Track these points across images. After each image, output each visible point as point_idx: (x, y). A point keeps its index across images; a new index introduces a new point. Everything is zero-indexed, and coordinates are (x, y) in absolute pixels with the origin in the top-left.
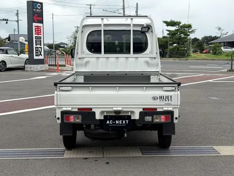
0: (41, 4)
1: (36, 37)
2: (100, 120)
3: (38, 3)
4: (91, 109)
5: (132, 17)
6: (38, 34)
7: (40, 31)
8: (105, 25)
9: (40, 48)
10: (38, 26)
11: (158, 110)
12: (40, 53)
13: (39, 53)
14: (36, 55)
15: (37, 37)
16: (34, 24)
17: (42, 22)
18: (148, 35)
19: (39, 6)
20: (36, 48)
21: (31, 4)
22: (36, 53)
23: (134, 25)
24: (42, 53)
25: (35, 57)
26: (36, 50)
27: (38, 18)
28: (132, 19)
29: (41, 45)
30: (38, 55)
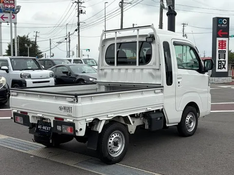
0: (228, 19)
1: (219, 51)
2: (32, 123)
3: (223, 18)
4: (27, 113)
5: (138, 28)
6: (222, 48)
7: (225, 45)
8: (118, 38)
9: (223, 61)
10: (222, 41)
11: (65, 121)
12: (224, 66)
13: (222, 67)
14: (219, 68)
15: (221, 51)
16: (218, 39)
17: (227, 36)
18: (152, 45)
19: (225, 21)
20: (219, 61)
21: (216, 20)
22: (219, 66)
23: (140, 36)
24: (226, 66)
25: (217, 70)
26: (219, 63)
27: (223, 33)
28: (138, 30)
29: (225, 58)
30: (221, 69)
